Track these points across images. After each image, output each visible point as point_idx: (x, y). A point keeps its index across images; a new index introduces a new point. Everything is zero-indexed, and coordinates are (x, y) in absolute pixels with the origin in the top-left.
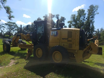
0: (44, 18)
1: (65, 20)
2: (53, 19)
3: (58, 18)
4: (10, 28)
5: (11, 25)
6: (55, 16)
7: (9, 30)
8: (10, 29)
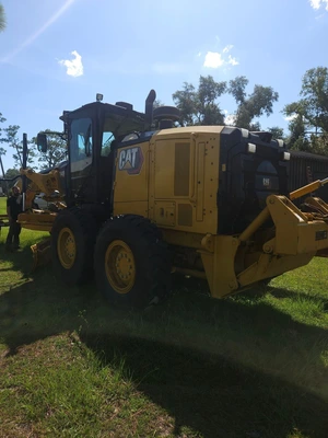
0: (177, 100)
1: (274, 103)
2: (216, 102)
3: (239, 95)
4: (51, 154)
5: (54, 143)
6: (228, 86)
7: (46, 163)
8: (51, 157)
